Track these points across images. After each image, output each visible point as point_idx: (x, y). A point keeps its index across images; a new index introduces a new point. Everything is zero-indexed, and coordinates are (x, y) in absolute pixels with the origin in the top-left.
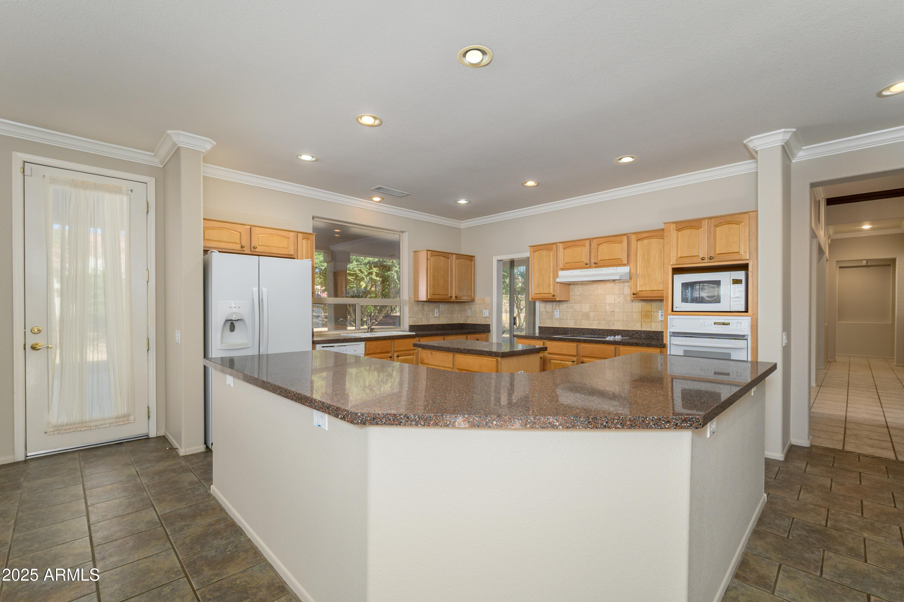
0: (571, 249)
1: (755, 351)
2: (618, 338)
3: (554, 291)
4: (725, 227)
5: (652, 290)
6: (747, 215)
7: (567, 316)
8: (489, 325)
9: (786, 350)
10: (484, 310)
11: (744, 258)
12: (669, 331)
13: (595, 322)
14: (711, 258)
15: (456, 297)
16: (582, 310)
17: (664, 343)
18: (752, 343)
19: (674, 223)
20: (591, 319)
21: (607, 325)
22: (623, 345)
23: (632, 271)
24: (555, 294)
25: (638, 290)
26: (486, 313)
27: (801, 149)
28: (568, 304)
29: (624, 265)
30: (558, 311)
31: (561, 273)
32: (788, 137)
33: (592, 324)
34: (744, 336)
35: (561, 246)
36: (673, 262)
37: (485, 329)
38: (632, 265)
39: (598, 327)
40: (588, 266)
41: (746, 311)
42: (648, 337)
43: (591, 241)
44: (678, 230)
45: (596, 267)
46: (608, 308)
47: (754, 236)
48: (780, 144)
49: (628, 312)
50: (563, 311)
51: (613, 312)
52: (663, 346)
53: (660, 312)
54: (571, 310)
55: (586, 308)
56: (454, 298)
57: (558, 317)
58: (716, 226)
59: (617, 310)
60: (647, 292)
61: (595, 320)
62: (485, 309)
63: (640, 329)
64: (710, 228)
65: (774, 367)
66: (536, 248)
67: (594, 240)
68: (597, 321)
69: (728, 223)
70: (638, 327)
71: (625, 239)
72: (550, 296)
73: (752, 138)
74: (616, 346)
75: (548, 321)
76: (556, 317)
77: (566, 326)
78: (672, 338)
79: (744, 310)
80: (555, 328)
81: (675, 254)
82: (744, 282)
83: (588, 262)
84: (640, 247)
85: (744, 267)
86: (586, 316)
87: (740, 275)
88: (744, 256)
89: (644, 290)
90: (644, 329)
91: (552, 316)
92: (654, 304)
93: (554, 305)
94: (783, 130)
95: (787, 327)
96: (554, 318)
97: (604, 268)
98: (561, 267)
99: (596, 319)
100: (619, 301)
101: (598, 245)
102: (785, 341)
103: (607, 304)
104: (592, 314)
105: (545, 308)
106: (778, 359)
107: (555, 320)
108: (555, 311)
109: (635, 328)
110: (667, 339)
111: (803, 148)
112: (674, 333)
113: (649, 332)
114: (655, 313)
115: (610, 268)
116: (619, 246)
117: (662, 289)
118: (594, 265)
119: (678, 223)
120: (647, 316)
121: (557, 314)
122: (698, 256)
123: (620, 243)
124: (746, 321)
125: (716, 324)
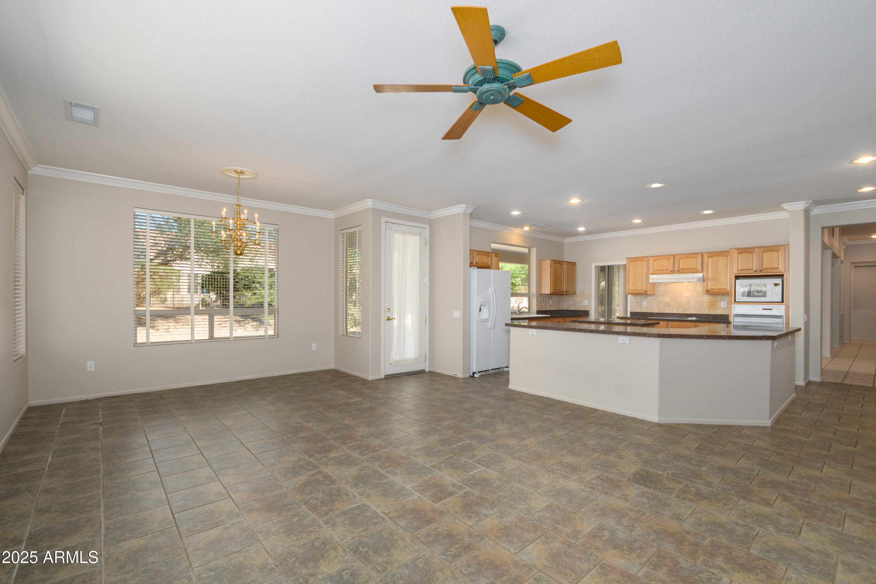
0: (660, 261)
1: (787, 324)
2: (694, 318)
3: (646, 288)
4: (769, 253)
5: (720, 288)
6: (783, 247)
7: (653, 305)
8: (588, 311)
9: (807, 324)
10: (584, 301)
11: (781, 271)
12: (732, 313)
14: (761, 271)
15: (566, 291)
16: (664, 301)
17: (729, 321)
18: (786, 320)
19: (736, 249)
23: (705, 276)
24: (647, 290)
25: (709, 288)
26: (586, 303)
27: (816, 208)
28: (654, 297)
29: (700, 272)
30: (646, 301)
31: (651, 276)
32: (807, 205)
34: (781, 316)
35: (651, 259)
36: (735, 272)
37: (586, 313)
38: (705, 273)
40: (673, 272)
41: (782, 302)
43: (675, 257)
44: (739, 254)
45: (678, 273)
46: (684, 300)
47: (787, 258)
48: (803, 208)
49: (700, 302)
50: (650, 301)
51: (688, 302)
52: (728, 323)
53: (725, 302)
54: (656, 301)
55: (667, 299)
56: (565, 292)
57: (646, 305)
58: (764, 252)
59: (691, 301)
60: (716, 289)
62: (585, 299)
63: (708, 313)
64: (760, 253)
65: (799, 330)
66: (631, 260)
67: (677, 256)
69: (771, 251)
70: (707, 312)
71: (700, 256)
72: (643, 292)
73: (786, 204)
74: (696, 323)
75: (637, 308)
76: (644, 305)
77: (651, 312)
78: (735, 318)
79: (781, 301)
80: (643, 313)
81: (736, 268)
82: (781, 285)
83: (673, 270)
84: (710, 262)
85: (781, 276)
86: (668, 305)
87: (779, 281)
88: (781, 270)
89: (713, 288)
90: (711, 313)
91: (640, 304)
92: (719, 297)
93: (643, 297)
94: (805, 202)
95: (807, 310)
96: (642, 306)
97: (684, 274)
98: (651, 271)
99: (675, 306)
100: (694, 295)
101: (680, 259)
102: (806, 319)
103: (684, 297)
104: (672, 304)
105: (635, 299)
106: (802, 326)
107: (644, 308)
108: (644, 301)
109: (705, 313)
110: (731, 319)
111: (818, 207)
112: (736, 315)
113: (715, 315)
114: (721, 303)
115: (689, 274)
116: (695, 260)
117: (726, 288)
118: (677, 272)
119: (738, 249)
120: (713, 305)
121: (645, 303)
122: (752, 269)
123: (696, 258)
124: (782, 307)
125: (763, 309)
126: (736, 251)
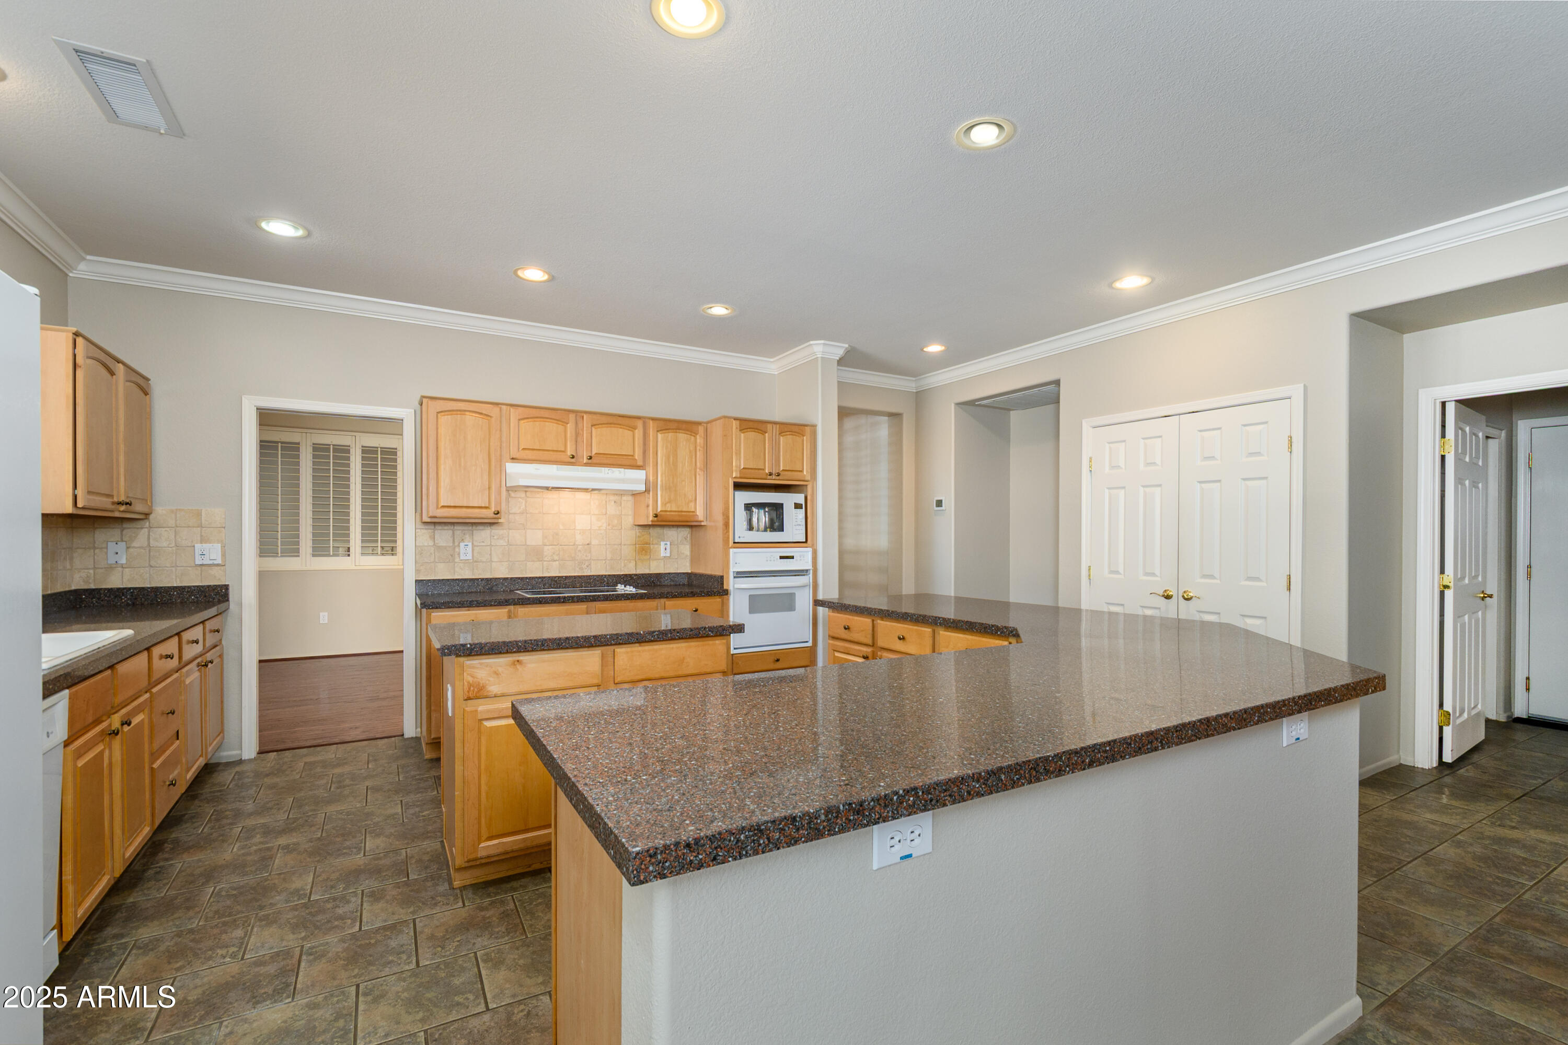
0: (537, 423)
1: (816, 589)
2: (632, 589)
3: (497, 503)
4: (789, 437)
5: (680, 510)
6: (806, 429)
7: (491, 555)
8: (226, 587)
10: (199, 550)
11: (805, 479)
12: (731, 570)
13: (554, 563)
14: (778, 474)
15: (128, 504)
16: (526, 542)
17: (725, 588)
18: (813, 579)
19: (733, 420)
20: (546, 559)
21: (577, 569)
22: (672, 597)
23: (650, 478)
24: (499, 509)
25: (659, 510)
28: (493, 531)
29: (639, 468)
30: (470, 544)
31: (512, 468)
32: (842, 351)
33: (547, 569)
34: (805, 572)
36: (737, 474)
37: (217, 597)
38: (650, 469)
39: (560, 572)
40: (575, 460)
41: (806, 542)
42: (649, 583)
43: (580, 420)
44: (743, 430)
46: (579, 539)
47: (812, 453)
49: (614, 545)
50: (483, 544)
51: (588, 544)
52: (722, 593)
53: (662, 543)
54: (502, 542)
55: (535, 538)
56: (125, 506)
57: (469, 557)
58: (779, 434)
59: (594, 542)
60: (672, 513)
61: (554, 561)
64: (776, 436)
66: (444, 405)
67: (585, 417)
68: (557, 562)
69: (793, 432)
70: (630, 569)
71: (639, 426)
72: (488, 513)
73: (812, 342)
75: (441, 566)
76: (462, 558)
78: (739, 580)
79: (804, 540)
81: (742, 463)
82: (803, 507)
83: (572, 453)
84: (661, 445)
86: (536, 553)
87: (800, 498)
88: (806, 476)
89: (669, 510)
90: (639, 572)
91: (452, 556)
92: (655, 532)
93: (458, 533)
94: (822, 342)
96: (457, 560)
97: (603, 468)
99: (556, 558)
100: (599, 527)
101: (592, 426)
103: (579, 531)
104: (548, 550)
105: (433, 538)
107: (461, 565)
108: (462, 545)
110: (732, 584)
112: (738, 573)
114: (656, 546)
115: (614, 469)
116: (628, 433)
117: (693, 510)
118: (585, 461)
119: (742, 421)
120: (644, 549)
121: (466, 551)
122: (764, 469)
123: (635, 428)
124: (807, 552)
125: (781, 558)
126: (738, 422)
